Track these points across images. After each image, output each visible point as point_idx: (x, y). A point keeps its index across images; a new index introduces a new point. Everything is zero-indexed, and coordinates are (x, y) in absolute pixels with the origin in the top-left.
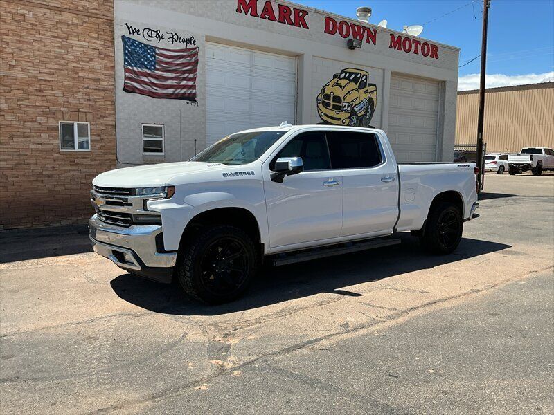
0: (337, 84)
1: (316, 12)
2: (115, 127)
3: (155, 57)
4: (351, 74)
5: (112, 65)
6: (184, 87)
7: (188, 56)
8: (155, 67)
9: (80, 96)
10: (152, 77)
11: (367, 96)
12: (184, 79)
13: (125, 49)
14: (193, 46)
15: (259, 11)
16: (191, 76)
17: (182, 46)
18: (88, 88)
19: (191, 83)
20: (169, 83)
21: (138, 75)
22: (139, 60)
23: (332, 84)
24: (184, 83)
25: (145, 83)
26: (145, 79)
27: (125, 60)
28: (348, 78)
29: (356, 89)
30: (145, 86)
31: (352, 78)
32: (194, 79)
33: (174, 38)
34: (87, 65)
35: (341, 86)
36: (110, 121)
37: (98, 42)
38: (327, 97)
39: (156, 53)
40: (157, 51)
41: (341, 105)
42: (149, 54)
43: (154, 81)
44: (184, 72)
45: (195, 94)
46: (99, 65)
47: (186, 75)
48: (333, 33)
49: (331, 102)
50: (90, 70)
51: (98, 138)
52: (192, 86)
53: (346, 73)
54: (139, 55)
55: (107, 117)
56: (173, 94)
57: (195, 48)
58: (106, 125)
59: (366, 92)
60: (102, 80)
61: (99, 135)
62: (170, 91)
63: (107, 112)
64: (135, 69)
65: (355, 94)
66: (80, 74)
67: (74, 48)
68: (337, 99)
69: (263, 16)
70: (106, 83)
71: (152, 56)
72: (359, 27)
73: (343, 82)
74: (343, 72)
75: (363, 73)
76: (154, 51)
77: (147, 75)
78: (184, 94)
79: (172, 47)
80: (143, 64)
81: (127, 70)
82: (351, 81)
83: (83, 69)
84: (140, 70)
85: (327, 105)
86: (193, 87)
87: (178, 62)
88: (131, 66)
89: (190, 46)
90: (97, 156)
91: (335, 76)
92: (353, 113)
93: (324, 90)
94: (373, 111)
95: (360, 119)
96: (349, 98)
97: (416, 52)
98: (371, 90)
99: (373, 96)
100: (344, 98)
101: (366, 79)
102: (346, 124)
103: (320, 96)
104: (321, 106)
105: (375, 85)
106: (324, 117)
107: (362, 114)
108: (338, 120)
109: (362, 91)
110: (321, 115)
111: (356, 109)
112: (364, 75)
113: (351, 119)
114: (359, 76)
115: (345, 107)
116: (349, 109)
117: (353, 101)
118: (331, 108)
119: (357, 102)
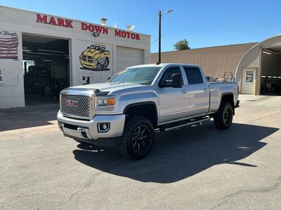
0: (89, 51)
1: (77, 21)
4: (96, 47)
6: (12, 54)
7: (14, 41)
11: (105, 56)
12: (12, 50)
14: (15, 37)
15: (48, 22)
17: (11, 37)
20: (4, 52)
23: (87, 51)
24: (12, 52)
29: (99, 53)
32: (16, 50)
33: (6, 33)
35: (91, 52)
38: (85, 56)
41: (92, 60)
44: (12, 47)
45: (17, 56)
48: (86, 29)
49: (87, 58)
53: (94, 46)
56: (6, 57)
57: (17, 37)
59: (104, 54)
62: (5, 55)
65: (99, 55)
68: (90, 57)
69: (50, 23)
72: (99, 27)
73: (92, 50)
74: (92, 46)
78: (12, 56)
79: (6, 37)
82: (96, 50)
86: (16, 53)
87: (9, 43)
91: (88, 48)
92: (98, 63)
93: (83, 53)
94: (108, 62)
95: (102, 66)
96: (96, 57)
97: (128, 37)
98: (107, 53)
99: (108, 56)
100: (93, 57)
101: (104, 49)
102: (95, 68)
103: (81, 56)
104: (81, 60)
105: (109, 51)
106: (84, 65)
107: (103, 63)
108: (91, 66)
109: (102, 54)
110: (82, 64)
111: (100, 62)
112: (103, 47)
113: (97, 66)
114: (100, 47)
115: (94, 60)
116: (96, 61)
117: (98, 58)
118: (87, 61)
119: (100, 59)
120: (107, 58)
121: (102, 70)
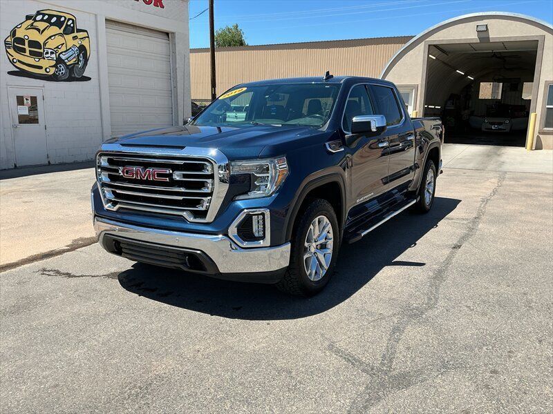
0: (32, 27)
4: (51, 16)
11: (77, 43)
23: (25, 26)
28: (48, 21)
29: (60, 34)
31: (52, 21)
35: (38, 30)
38: (21, 41)
41: (42, 51)
49: (27, 47)
53: (44, 15)
59: (75, 38)
65: (59, 40)
68: (34, 44)
73: (42, 25)
74: (38, 13)
75: (69, 16)
82: (52, 24)
85: (20, 50)
91: (28, 18)
92: (59, 61)
93: (14, 33)
94: (86, 60)
95: (71, 69)
96: (52, 44)
98: (81, 35)
99: (85, 43)
100: (45, 44)
101: (73, 23)
102: (51, 73)
103: (9, 40)
104: (11, 51)
105: (86, 31)
106: (18, 64)
107: (72, 62)
108: (40, 68)
109: (69, 37)
110: (12, 62)
111: (63, 57)
112: (69, 19)
113: (57, 68)
114: (63, 19)
115: (47, 53)
116: (54, 56)
117: (57, 47)
118: (27, 53)
119: (64, 49)
120: (82, 49)
121: (71, 79)
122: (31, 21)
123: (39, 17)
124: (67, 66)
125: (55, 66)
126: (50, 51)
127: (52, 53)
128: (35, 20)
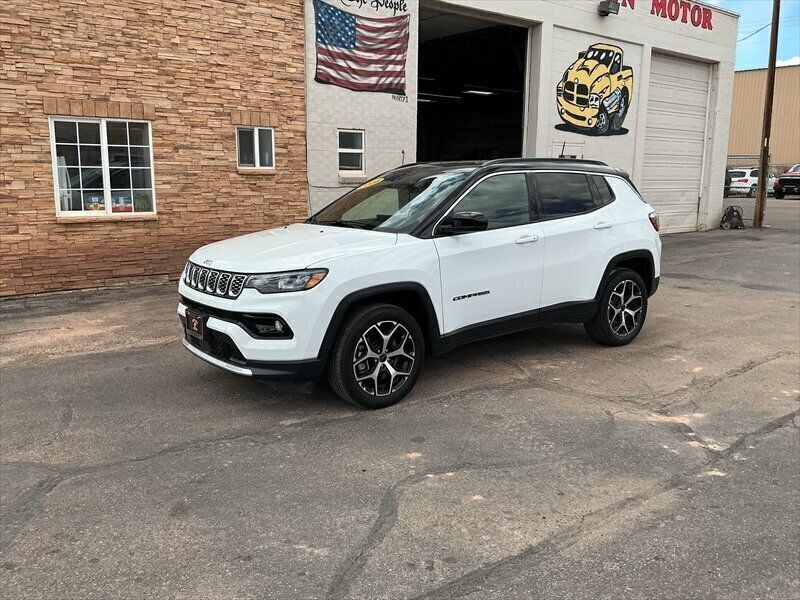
0: (584, 68)
2: (304, 135)
3: (355, 30)
4: (601, 52)
5: (302, 42)
6: (390, 74)
7: (396, 28)
8: (354, 44)
9: (261, 88)
10: (352, 60)
11: (620, 84)
12: (391, 62)
13: (317, 18)
14: (402, 13)
16: (399, 57)
17: (389, 13)
18: (272, 76)
19: (399, 68)
20: (372, 68)
21: (334, 58)
22: (335, 35)
23: (576, 66)
24: (390, 68)
25: (341, 68)
26: (341, 63)
27: (318, 36)
28: (597, 58)
29: (607, 75)
30: (343, 73)
31: (602, 58)
32: (403, 62)
33: (379, 2)
34: (271, 44)
35: (587, 70)
36: (298, 125)
37: (284, 8)
38: (570, 86)
39: (357, 25)
40: (357, 22)
41: (587, 97)
42: (347, 25)
43: (354, 66)
44: (392, 52)
45: (404, 84)
46: (285, 42)
47: (393, 57)
49: (575, 93)
50: (275, 50)
51: (284, 151)
52: (401, 72)
53: (595, 50)
54: (334, 28)
55: (295, 120)
56: (376, 85)
57: (406, 16)
58: (295, 131)
59: (620, 78)
60: (290, 66)
61: (285, 147)
62: (373, 80)
63: (296, 112)
64: (330, 47)
65: (605, 81)
66: (262, 57)
67: (254, 17)
68: (583, 89)
70: (293, 70)
71: (351, 28)
73: (591, 64)
74: (591, 49)
75: (617, 50)
76: (354, 21)
77: (345, 57)
78: (391, 83)
79: (376, 15)
80: (339, 40)
81: (319, 50)
82: (601, 62)
83: (265, 48)
84: (336, 49)
85: (569, 98)
86: (401, 74)
87: (383, 37)
88: (325, 44)
89: (399, 13)
90: (284, 176)
91: (581, 55)
92: (602, 109)
93: (566, 75)
94: (627, 105)
95: (611, 118)
96: (597, 89)
97: (684, 20)
98: (627, 73)
99: (628, 84)
100: (592, 87)
101: (620, 59)
102: (592, 126)
103: (561, 85)
104: (561, 99)
105: (631, 68)
106: (565, 116)
107: (613, 110)
108: (583, 119)
109: (614, 77)
110: (561, 113)
111: (606, 104)
112: (617, 54)
113: (599, 118)
114: (611, 54)
115: (592, 100)
116: (597, 103)
117: (602, 92)
118: (575, 102)
119: (607, 93)
120: (625, 91)
121: (610, 132)
122: (582, 60)
123: (590, 55)
124: (608, 115)
125: (597, 116)
126: (595, 96)
127: (597, 99)
128: (587, 59)
